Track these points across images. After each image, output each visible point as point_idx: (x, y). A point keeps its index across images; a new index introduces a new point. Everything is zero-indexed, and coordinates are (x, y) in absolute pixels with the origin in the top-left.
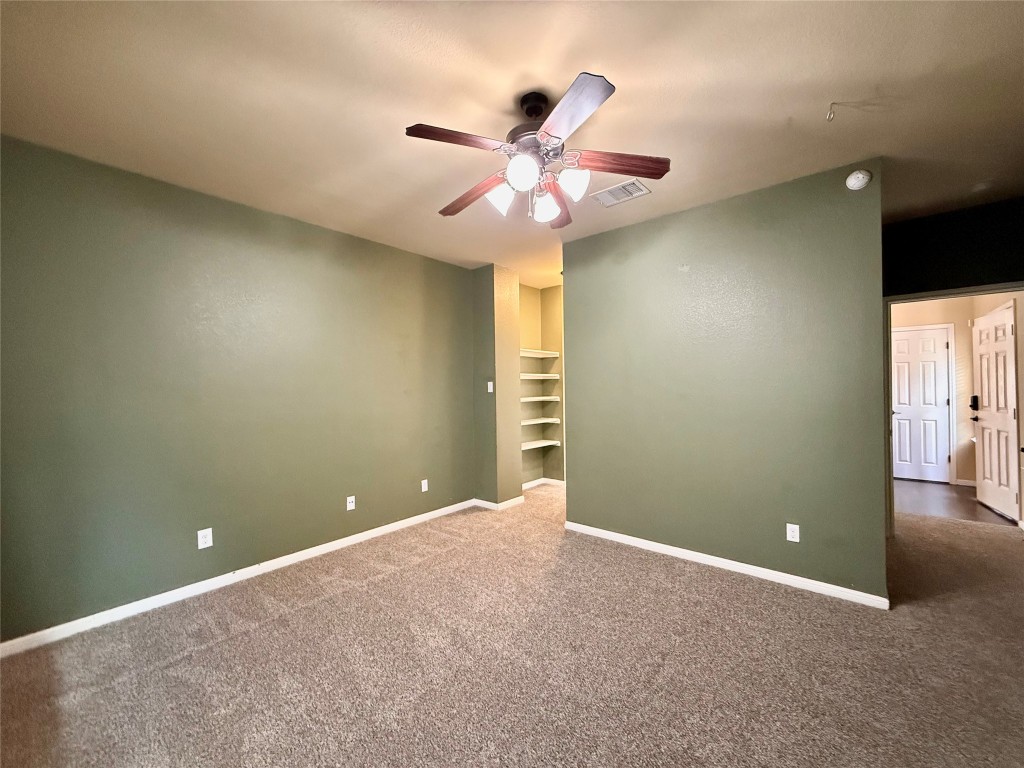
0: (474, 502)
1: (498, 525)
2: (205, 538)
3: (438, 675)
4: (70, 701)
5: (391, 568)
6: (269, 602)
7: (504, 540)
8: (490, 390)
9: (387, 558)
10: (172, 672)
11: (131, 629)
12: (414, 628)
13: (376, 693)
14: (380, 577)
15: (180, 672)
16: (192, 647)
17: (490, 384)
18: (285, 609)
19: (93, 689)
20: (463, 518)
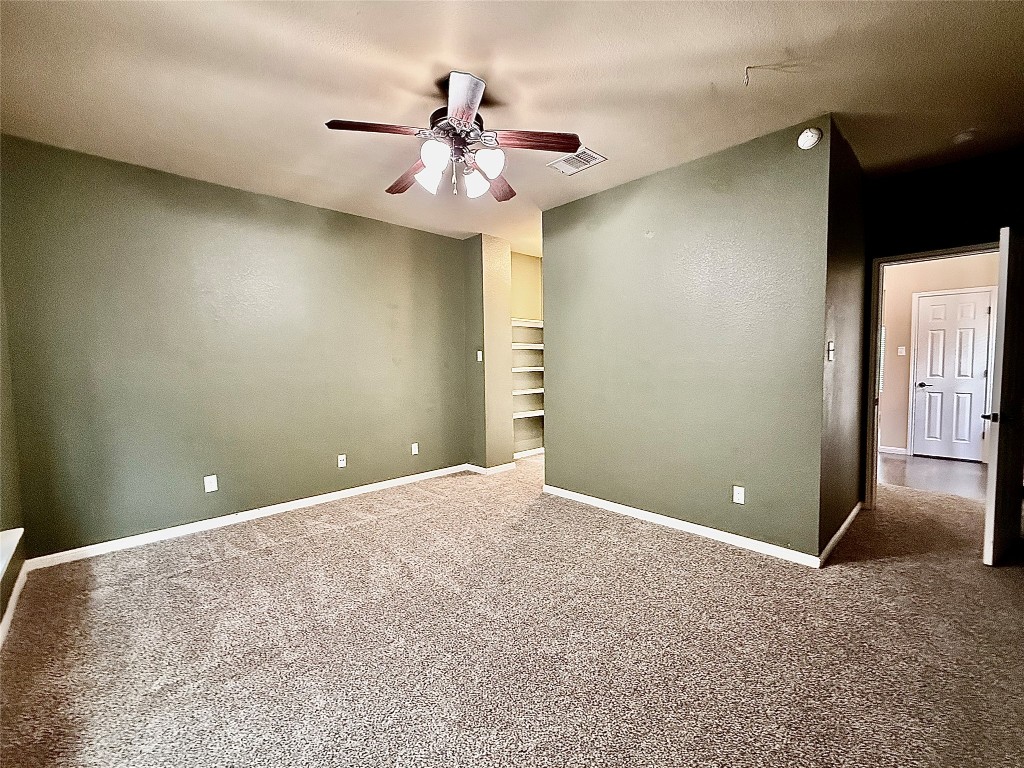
0: (466, 467)
1: (480, 487)
2: (211, 484)
3: (379, 593)
4: (99, 595)
5: (370, 517)
6: (260, 536)
7: (480, 499)
8: (480, 359)
9: (370, 509)
10: (174, 580)
11: (151, 550)
12: (372, 561)
13: (324, 602)
14: (358, 523)
15: (180, 581)
16: (193, 564)
17: (480, 353)
18: (271, 543)
19: (117, 587)
20: (451, 479)
